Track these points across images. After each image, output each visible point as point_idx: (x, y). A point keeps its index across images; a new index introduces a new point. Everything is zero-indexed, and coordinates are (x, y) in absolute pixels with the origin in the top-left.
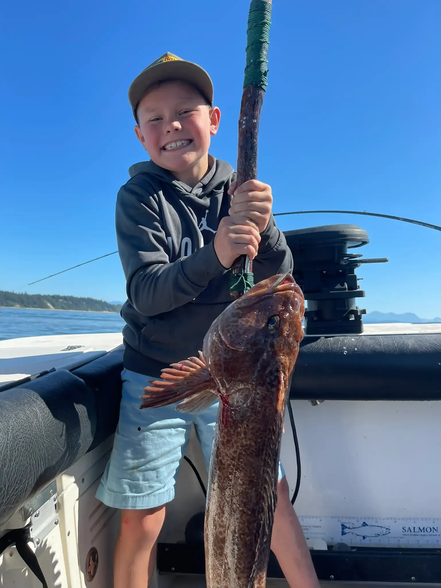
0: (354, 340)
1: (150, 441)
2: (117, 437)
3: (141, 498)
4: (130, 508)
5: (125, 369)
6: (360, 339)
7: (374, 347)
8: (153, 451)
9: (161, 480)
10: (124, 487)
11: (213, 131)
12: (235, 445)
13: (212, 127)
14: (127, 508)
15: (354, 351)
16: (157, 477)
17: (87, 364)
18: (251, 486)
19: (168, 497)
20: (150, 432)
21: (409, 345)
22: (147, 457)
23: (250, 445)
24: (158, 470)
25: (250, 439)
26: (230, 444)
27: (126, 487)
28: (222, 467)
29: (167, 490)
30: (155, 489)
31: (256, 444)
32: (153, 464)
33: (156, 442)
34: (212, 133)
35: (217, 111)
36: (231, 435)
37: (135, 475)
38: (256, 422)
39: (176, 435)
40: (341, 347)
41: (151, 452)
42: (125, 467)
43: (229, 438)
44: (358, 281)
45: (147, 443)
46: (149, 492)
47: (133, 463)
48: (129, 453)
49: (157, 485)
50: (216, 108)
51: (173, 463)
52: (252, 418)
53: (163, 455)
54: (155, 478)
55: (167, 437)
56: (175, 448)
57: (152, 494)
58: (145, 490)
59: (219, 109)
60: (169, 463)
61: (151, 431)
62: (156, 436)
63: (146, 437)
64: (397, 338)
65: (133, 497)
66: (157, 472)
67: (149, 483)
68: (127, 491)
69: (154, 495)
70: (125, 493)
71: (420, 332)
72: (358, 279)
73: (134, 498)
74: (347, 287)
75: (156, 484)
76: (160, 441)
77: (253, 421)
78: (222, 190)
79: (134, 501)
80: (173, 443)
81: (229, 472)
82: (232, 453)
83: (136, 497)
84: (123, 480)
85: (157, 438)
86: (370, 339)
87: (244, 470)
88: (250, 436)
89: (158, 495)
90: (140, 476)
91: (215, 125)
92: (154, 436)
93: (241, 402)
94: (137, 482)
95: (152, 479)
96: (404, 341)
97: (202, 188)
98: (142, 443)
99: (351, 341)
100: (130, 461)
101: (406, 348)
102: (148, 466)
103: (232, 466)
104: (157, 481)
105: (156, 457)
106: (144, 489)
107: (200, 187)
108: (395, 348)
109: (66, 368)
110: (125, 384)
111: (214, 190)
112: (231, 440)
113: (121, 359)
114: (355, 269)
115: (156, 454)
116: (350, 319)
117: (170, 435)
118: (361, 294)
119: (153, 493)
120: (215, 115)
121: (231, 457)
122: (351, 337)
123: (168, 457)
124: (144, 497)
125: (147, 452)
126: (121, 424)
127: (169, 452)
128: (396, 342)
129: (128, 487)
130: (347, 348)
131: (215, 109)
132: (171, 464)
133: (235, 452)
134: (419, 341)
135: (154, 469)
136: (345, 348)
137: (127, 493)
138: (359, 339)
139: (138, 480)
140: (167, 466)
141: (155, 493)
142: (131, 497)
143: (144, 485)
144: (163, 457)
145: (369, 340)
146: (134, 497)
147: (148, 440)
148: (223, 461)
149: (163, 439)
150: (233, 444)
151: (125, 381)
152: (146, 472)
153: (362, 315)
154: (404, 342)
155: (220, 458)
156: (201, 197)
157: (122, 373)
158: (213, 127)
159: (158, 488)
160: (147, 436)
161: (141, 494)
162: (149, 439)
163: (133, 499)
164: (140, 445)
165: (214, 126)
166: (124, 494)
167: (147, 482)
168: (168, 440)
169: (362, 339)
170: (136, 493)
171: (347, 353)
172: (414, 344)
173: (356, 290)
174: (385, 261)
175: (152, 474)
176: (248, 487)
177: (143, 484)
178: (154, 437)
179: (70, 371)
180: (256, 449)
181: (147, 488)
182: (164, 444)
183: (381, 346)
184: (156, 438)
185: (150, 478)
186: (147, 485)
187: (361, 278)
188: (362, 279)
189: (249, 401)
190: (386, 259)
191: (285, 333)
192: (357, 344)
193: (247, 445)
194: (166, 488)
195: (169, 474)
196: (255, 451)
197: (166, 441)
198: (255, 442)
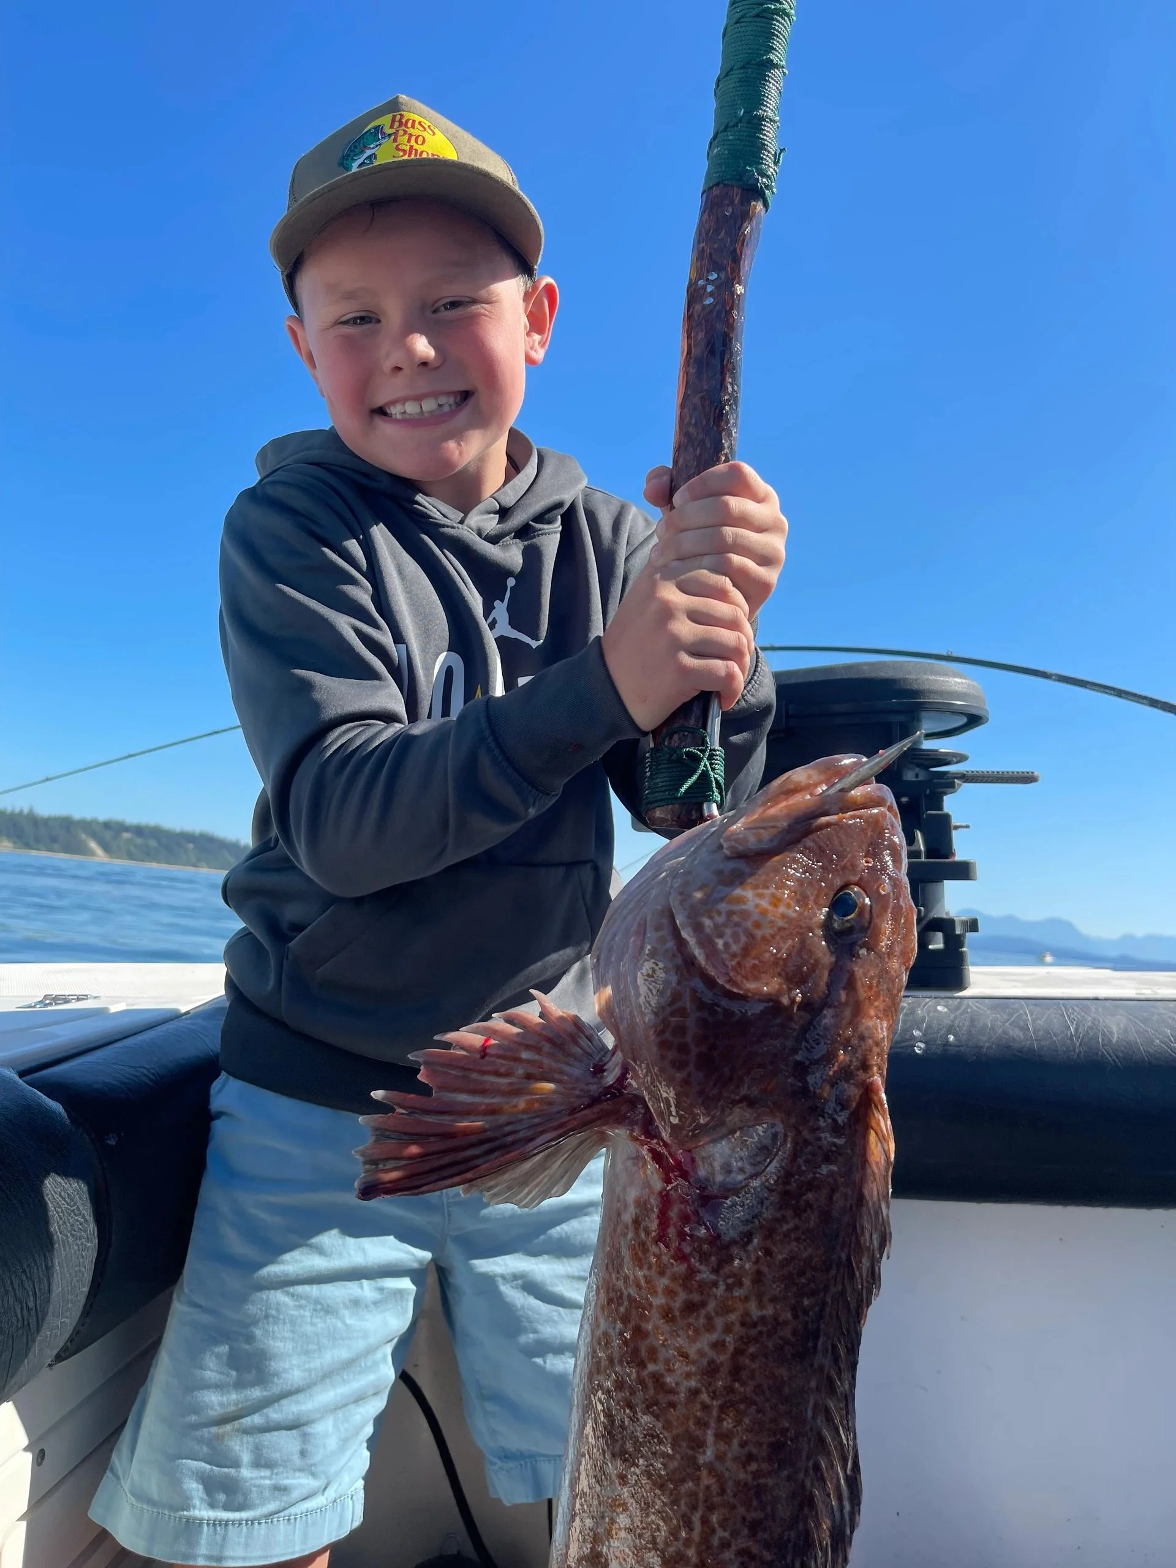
0: (946, 1010)
1: (288, 1326)
2: (179, 1310)
3: (244, 1528)
4: (201, 1562)
5: (224, 1075)
6: (963, 1008)
7: (1004, 1032)
8: (294, 1362)
9: (315, 1465)
10: (185, 1487)
11: (533, 354)
12: (719, 1322)
13: (531, 340)
14: (191, 1563)
15: (947, 1043)
16: (303, 1453)
17: (93, 1052)
18: (776, 1465)
19: (335, 1524)
20: (288, 1293)
21: (1111, 1033)
22: (272, 1383)
23: (775, 1319)
24: (308, 1429)
25: (774, 1300)
26: (697, 1318)
27: (195, 1488)
28: (663, 1399)
29: (335, 1501)
30: (295, 1495)
31: (795, 1317)
32: (290, 1409)
33: (309, 1329)
34: (529, 360)
35: (549, 290)
36: (704, 1287)
37: (227, 1446)
38: (798, 1240)
39: (375, 1303)
40: (905, 1030)
41: (287, 1366)
42: (193, 1418)
43: (696, 1297)
44: (954, 833)
45: (277, 1334)
46: (272, 1507)
47: (222, 1405)
48: (212, 1369)
49: (302, 1482)
50: (549, 280)
51: (360, 1402)
52: (785, 1227)
53: (328, 1376)
54: (297, 1460)
55: (346, 1313)
56: (370, 1351)
57: (282, 1514)
58: (258, 1502)
59: (555, 285)
60: (346, 1405)
61: (291, 1289)
62: (308, 1309)
63: (273, 1312)
64: (1076, 1008)
65: (214, 1525)
66: (305, 1437)
67: (274, 1476)
68: (197, 1502)
69: (289, 1520)
70: (187, 1509)
71: (1138, 994)
72: (956, 828)
73: (218, 1528)
74: (922, 848)
75: (299, 1478)
76: (321, 1324)
77: (786, 1235)
78: (557, 525)
79: (219, 1538)
80: (365, 1334)
81: (696, 1416)
82: (707, 1349)
83: (226, 1525)
84: (184, 1461)
85: (312, 1317)
86: (993, 1008)
87: (753, 1409)
88: (776, 1289)
89: (304, 1518)
90: (241, 1448)
91: (540, 332)
92: (301, 1307)
93: (742, 1170)
94: (232, 1471)
95: (285, 1463)
96: (1094, 1019)
97: (498, 515)
98: (258, 1332)
99: (935, 1011)
100: (213, 1398)
101: (1103, 1040)
102: (274, 1414)
103: (705, 1397)
104: (301, 1470)
105: (301, 1384)
106: (254, 1495)
107: (489, 510)
108: (1071, 1038)
109: (10, 1063)
110: (218, 1125)
111: (531, 522)
112: (704, 1304)
113: (212, 1042)
114: (945, 797)
115: (305, 1370)
116: (931, 947)
117: (356, 1303)
118: (963, 871)
119: (285, 1509)
120: (542, 303)
121: (705, 1361)
122: (934, 1001)
123: (344, 1382)
124: (252, 1524)
125: (272, 1363)
126: (194, 1264)
127: (348, 1365)
128: (1071, 1022)
129: (201, 1487)
130: (924, 1035)
131: (543, 283)
132: (352, 1407)
133: (718, 1345)
134: (1139, 1020)
135: (293, 1426)
136: (916, 1033)
137: (194, 1508)
138: (958, 1008)
139: (236, 1464)
140: (340, 1414)
141: (293, 1510)
142: (208, 1524)
143: (258, 1482)
144: (328, 1380)
145: (989, 1012)
146: (220, 1525)
147: (281, 1321)
148: (669, 1380)
149: (331, 1320)
150: (709, 1318)
151: (219, 1115)
152: (268, 1436)
153: (967, 934)
154: (1097, 1023)
155: (651, 1367)
156: (494, 539)
157: (216, 1085)
158: (534, 341)
159: (305, 1492)
160: (278, 1310)
161: (244, 1515)
162: (284, 1319)
163: (215, 1530)
164: (250, 1338)
165: (537, 337)
166: (185, 1513)
167: (266, 1473)
168: (348, 1322)
169: (969, 1006)
170: (226, 1508)
171: (925, 1051)
172: (1126, 1030)
173: (946, 860)
174: (1028, 779)
175: (286, 1443)
176: (765, 1466)
177: (252, 1479)
178: (302, 1312)
179: (22, 1074)
180: (794, 1333)
181: (267, 1494)
182: (334, 1337)
183: (1028, 1033)
184: (308, 1314)
185: (276, 1456)
186: (268, 1482)
187: (964, 824)
188: (967, 827)
189: (772, 1168)
190: (1032, 773)
191: (884, 943)
192: (953, 1021)
193: (763, 1319)
194: (331, 1493)
195: (344, 1443)
196: (793, 1339)
197: (339, 1325)
198: (794, 1310)
